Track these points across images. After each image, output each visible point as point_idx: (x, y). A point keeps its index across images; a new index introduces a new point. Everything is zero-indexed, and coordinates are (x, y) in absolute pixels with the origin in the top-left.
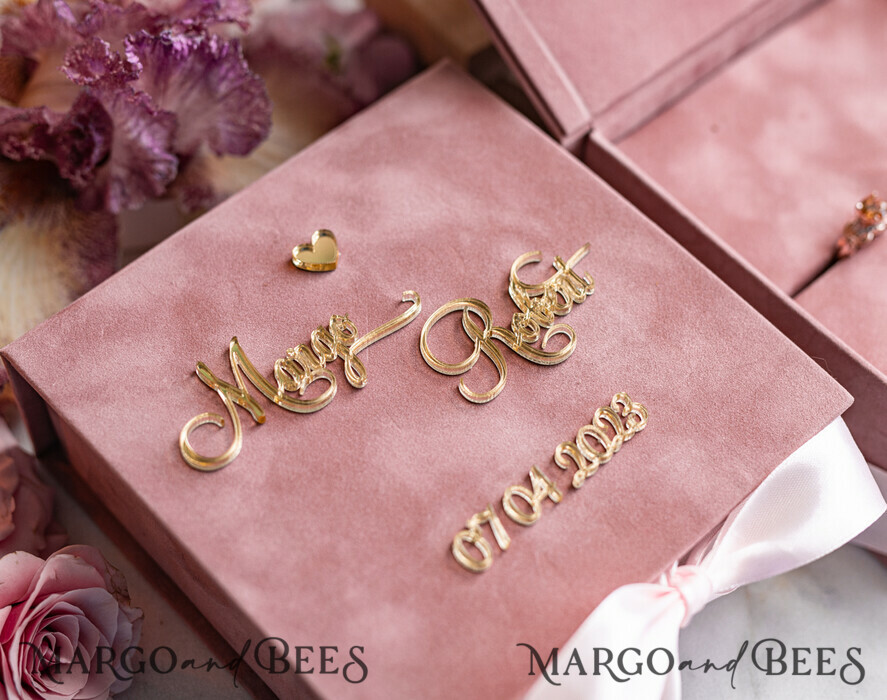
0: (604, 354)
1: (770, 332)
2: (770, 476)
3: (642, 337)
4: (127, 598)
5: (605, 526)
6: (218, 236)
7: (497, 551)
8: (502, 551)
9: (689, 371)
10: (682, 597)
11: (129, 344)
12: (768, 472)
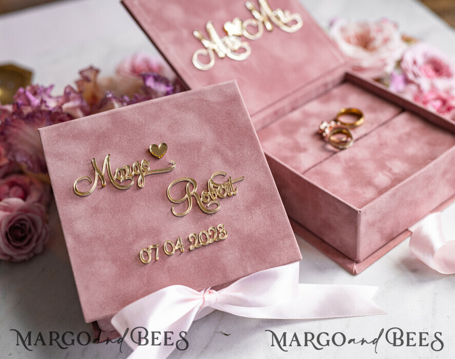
0: (226, 209)
1: (287, 224)
2: (256, 273)
3: (242, 208)
4: (47, 222)
5: (193, 266)
6: (125, 116)
7: (154, 260)
8: (156, 260)
9: (251, 226)
10: (204, 298)
11: (77, 143)
12: (257, 271)
